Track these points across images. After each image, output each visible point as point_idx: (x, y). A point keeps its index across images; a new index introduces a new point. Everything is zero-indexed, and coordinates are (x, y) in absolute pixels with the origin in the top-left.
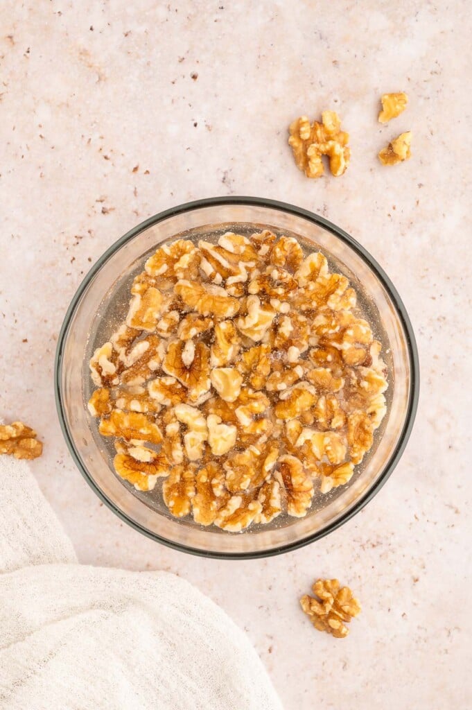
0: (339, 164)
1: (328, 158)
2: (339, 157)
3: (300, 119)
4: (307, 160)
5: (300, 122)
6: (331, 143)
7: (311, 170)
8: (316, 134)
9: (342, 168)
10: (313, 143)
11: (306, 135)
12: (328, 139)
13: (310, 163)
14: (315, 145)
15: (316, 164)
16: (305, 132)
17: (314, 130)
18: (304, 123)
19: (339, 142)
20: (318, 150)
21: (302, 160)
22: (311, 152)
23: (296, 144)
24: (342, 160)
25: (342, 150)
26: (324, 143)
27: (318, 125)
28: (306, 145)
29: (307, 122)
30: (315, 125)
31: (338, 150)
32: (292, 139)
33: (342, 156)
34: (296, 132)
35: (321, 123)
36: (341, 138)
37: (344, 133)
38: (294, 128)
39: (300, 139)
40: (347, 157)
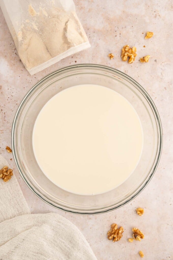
0: (131, 60)
1: (129, 57)
2: (132, 58)
4: (124, 56)
5: (127, 46)
6: (132, 54)
7: (124, 59)
8: (129, 50)
9: (131, 62)
11: (127, 50)
12: (131, 53)
14: (128, 53)
15: (126, 58)
16: (127, 49)
19: (134, 55)
20: (128, 55)
21: (123, 55)
22: (126, 54)
23: (123, 51)
24: (132, 61)
25: (134, 58)
30: (130, 48)
31: (133, 57)
32: (123, 49)
33: (133, 59)
34: (125, 48)
35: (132, 49)
36: (135, 55)
37: (136, 54)
38: (125, 47)
39: (125, 50)
40: (134, 60)
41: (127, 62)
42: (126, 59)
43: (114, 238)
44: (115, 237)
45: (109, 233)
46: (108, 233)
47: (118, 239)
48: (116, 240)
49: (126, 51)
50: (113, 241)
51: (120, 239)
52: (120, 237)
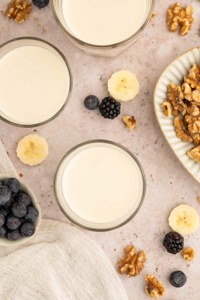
0: (185, 30)
1: (181, 25)
2: (186, 26)
3: (177, 4)
4: (172, 22)
5: (176, 5)
6: (185, 19)
7: (172, 27)
8: (180, 12)
9: (185, 32)
10: (178, 16)
11: (176, 11)
12: (185, 17)
13: (172, 24)
14: (178, 17)
15: (175, 25)
16: (176, 10)
17: (181, 11)
18: (178, 6)
19: (189, 20)
20: (178, 20)
21: (170, 21)
22: (175, 19)
23: (170, 13)
24: (187, 30)
25: (189, 25)
26: (182, 18)
27: (183, 9)
28: (174, 16)
29: (179, 6)
30: (182, 9)
31: (187, 23)
32: (169, 11)
33: (188, 27)
34: (172, 8)
35: (185, 9)
36: (191, 20)
37: (193, 18)
38: (172, 6)
39: (173, 12)
40: (189, 29)
41: (177, 32)
42: (176, 27)
43: (129, 270)
44: (131, 268)
45: (121, 263)
46: (118, 263)
47: (137, 272)
48: (133, 273)
49: (174, 15)
50: (127, 275)
51: (139, 272)
52: (140, 269)
